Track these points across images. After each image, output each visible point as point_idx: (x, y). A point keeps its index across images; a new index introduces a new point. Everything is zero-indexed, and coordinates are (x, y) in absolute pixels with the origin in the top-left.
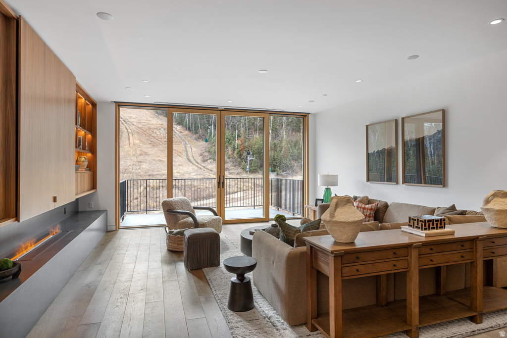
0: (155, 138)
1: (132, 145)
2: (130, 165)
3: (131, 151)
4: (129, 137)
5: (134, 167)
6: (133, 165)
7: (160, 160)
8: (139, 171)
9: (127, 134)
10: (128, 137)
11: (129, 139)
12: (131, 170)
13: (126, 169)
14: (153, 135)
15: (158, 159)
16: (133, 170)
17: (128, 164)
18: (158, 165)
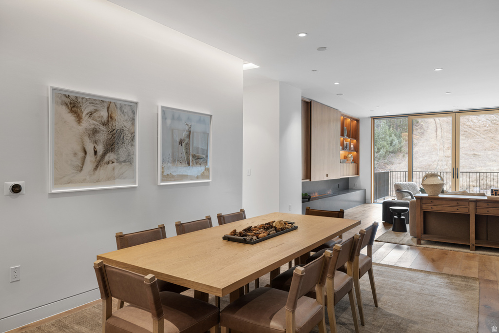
0: (470, 128)
1: (439, 137)
2: (435, 161)
3: (438, 145)
4: (437, 129)
5: (440, 163)
6: (438, 161)
7: (475, 154)
8: (446, 167)
9: (435, 125)
10: (435, 129)
11: (436, 131)
12: (435, 166)
13: (430, 165)
14: (468, 124)
15: (472, 153)
16: (438, 166)
17: (433, 159)
18: (471, 160)
